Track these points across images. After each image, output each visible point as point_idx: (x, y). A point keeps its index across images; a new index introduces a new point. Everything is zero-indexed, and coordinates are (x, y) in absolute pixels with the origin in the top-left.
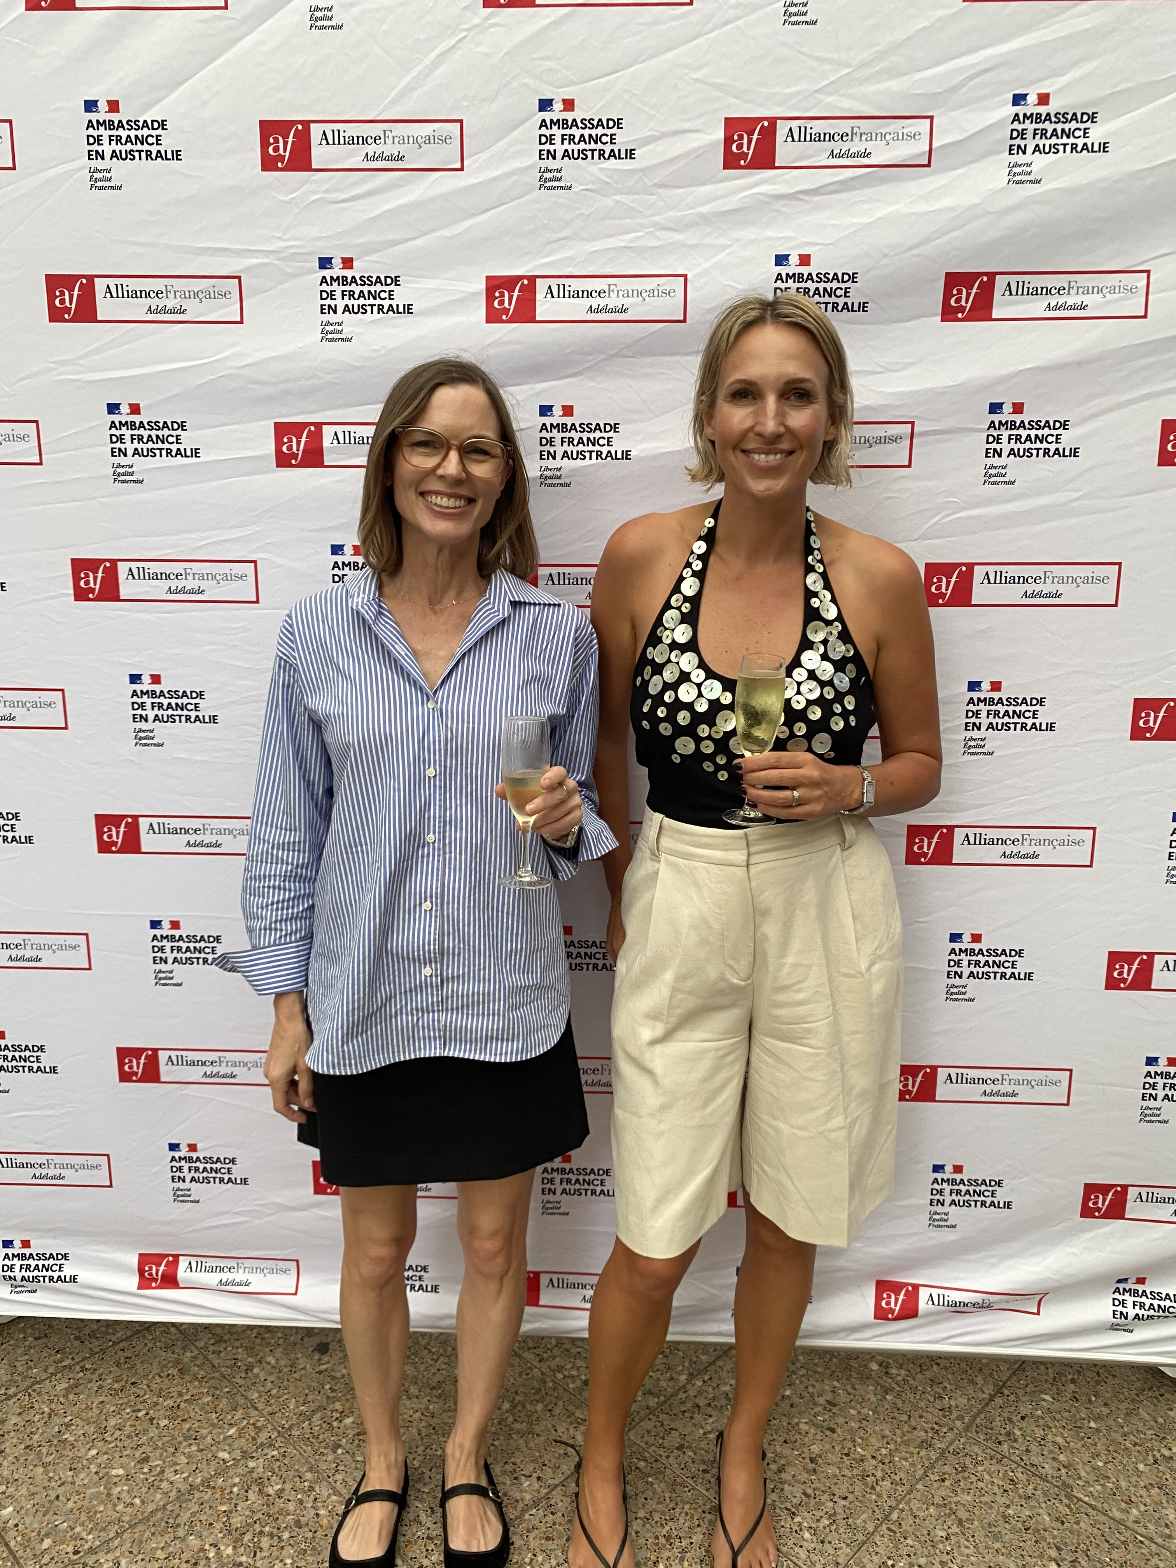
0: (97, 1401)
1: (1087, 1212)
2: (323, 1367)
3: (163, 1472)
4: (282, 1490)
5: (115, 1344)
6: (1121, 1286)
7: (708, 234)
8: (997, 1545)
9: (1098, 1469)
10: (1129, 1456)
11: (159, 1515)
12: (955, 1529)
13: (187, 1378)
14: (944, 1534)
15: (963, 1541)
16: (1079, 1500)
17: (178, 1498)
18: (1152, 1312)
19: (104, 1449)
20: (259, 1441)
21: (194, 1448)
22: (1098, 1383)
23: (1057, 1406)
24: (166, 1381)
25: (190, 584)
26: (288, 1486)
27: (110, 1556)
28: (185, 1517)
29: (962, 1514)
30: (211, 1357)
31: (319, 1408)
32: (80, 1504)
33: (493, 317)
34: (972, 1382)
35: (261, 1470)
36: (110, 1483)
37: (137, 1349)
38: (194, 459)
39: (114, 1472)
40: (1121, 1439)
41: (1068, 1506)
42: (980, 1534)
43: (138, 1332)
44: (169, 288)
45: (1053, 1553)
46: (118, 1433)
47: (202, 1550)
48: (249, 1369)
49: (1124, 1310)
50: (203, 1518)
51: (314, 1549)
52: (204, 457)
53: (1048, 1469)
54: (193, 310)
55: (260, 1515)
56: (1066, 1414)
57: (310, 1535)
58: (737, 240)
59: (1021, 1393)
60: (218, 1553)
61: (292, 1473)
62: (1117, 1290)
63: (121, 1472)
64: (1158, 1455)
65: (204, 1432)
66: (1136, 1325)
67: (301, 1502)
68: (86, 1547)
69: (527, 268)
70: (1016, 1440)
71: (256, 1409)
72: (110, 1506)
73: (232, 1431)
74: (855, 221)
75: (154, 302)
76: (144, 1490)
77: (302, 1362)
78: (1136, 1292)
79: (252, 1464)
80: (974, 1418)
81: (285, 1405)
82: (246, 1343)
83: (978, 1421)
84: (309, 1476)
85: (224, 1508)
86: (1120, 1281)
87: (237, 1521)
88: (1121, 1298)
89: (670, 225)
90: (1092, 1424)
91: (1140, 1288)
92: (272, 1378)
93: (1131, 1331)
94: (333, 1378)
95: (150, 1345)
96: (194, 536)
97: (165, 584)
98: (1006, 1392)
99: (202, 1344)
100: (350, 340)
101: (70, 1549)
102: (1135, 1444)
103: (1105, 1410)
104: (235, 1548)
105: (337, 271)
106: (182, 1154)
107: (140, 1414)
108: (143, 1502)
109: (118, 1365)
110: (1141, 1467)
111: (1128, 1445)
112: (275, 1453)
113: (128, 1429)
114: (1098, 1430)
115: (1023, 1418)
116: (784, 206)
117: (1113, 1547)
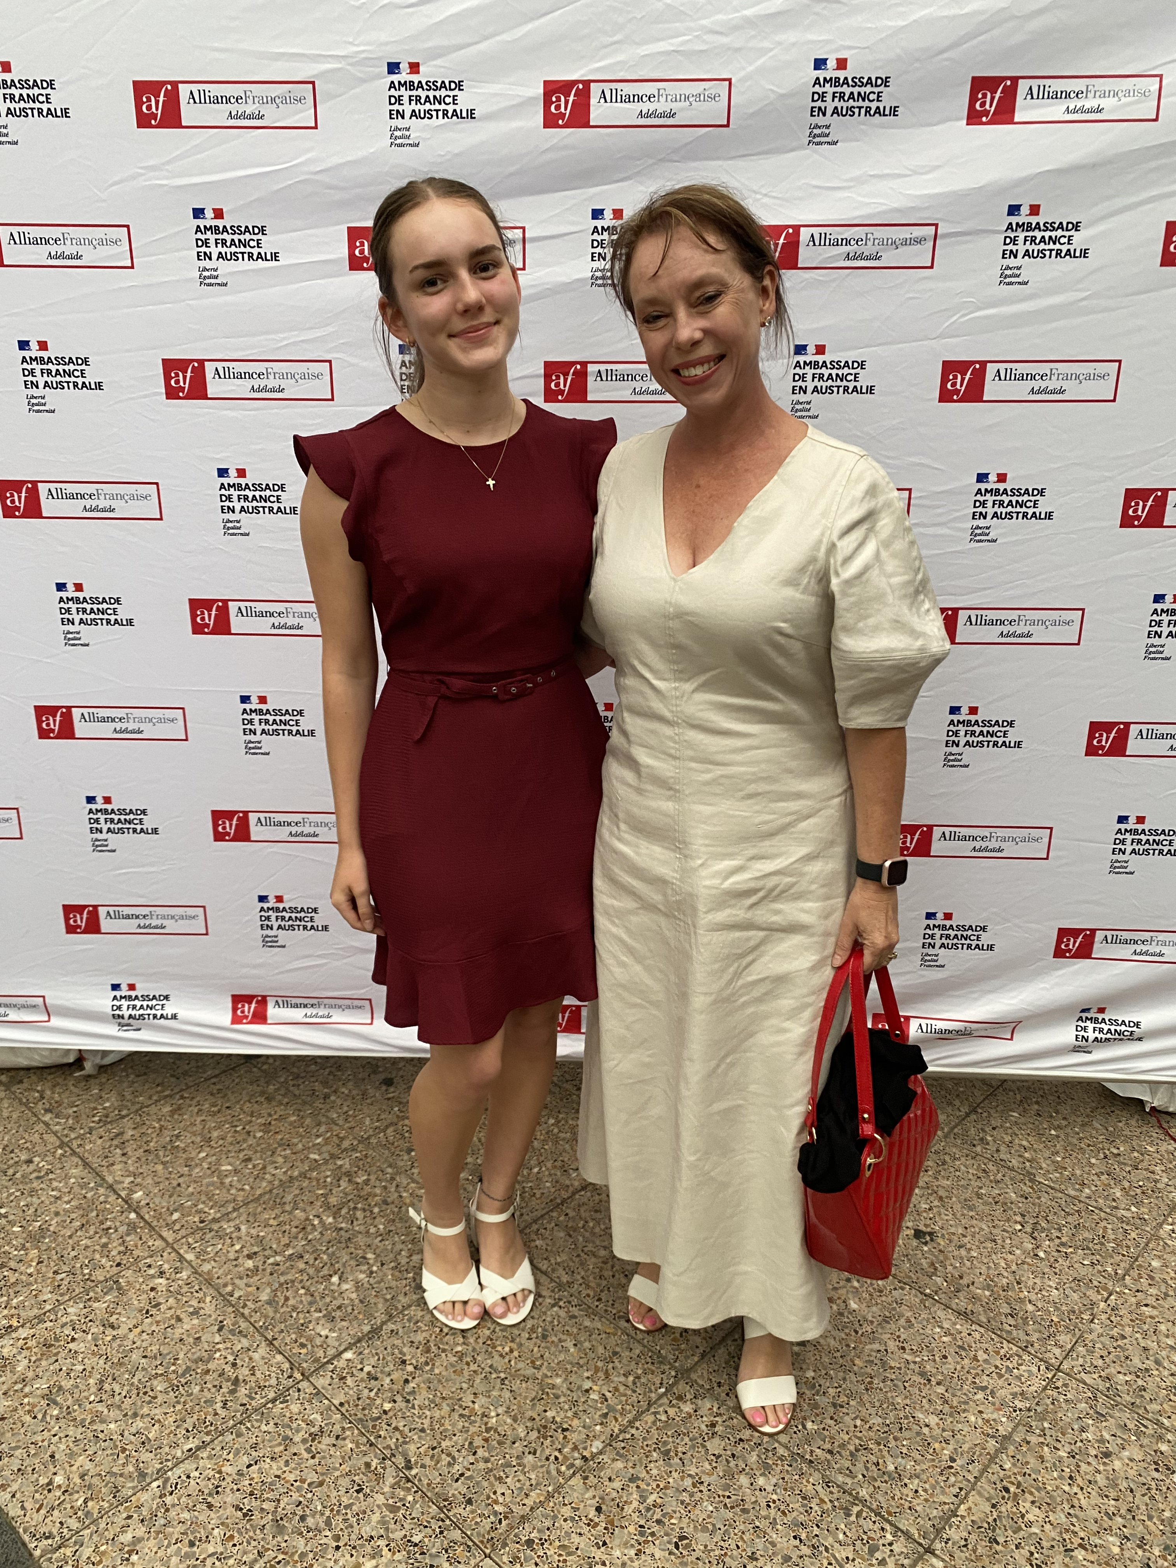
0: (199, 1119)
1: (1059, 953)
2: (391, 1095)
3: (264, 1168)
4: (368, 1180)
5: (206, 1080)
6: (1084, 1015)
7: (753, 37)
8: (971, 1213)
9: (1058, 1162)
10: (1083, 1154)
11: (267, 1196)
12: (936, 1203)
13: (274, 1103)
14: (927, 1207)
15: (943, 1211)
16: (1040, 1183)
17: (281, 1185)
18: (1109, 1036)
19: (213, 1152)
20: (343, 1147)
21: (288, 1152)
22: (1059, 1104)
23: (1023, 1120)
24: (256, 1106)
25: (271, 383)
26: (373, 1177)
27: (232, 1224)
28: (289, 1198)
29: (941, 1193)
30: (291, 1088)
31: (391, 1124)
32: (199, 1189)
33: (550, 121)
35: (347, 1166)
36: (222, 1176)
37: (227, 1083)
39: (223, 1168)
40: (1076, 1142)
41: (1031, 1187)
42: (957, 1207)
43: (224, 1072)
44: (248, 93)
45: (1019, 1218)
46: (221, 1142)
47: (307, 1219)
48: (326, 1097)
49: (1085, 1035)
50: (305, 1198)
51: (401, 1219)
52: (283, 260)
53: (1015, 1163)
54: (271, 115)
55: (352, 1196)
56: (1031, 1126)
57: (396, 1210)
58: (780, 43)
59: (992, 1111)
60: (321, 1221)
61: (374, 1169)
62: (1080, 1019)
63: (229, 1168)
64: (1107, 1152)
65: (295, 1141)
66: (1095, 1047)
67: (385, 1188)
68: (210, 1218)
69: (582, 72)
70: (988, 1144)
71: (337, 1125)
72: (224, 1191)
73: (319, 1140)
74: (890, 24)
75: (234, 108)
76: (251, 1180)
77: (371, 1092)
78: (1096, 1019)
79: (339, 1163)
80: (953, 1129)
81: (362, 1122)
82: (321, 1078)
83: (956, 1130)
84: (389, 1170)
85: (321, 1192)
86: (1083, 1011)
87: (333, 1200)
88: (1083, 1025)
89: (718, 28)
90: (1053, 1132)
91: (1100, 1017)
92: (348, 1103)
93: (1090, 1052)
94: (400, 1103)
95: (237, 1080)
96: (273, 336)
97: (248, 383)
98: (980, 1111)
99: (282, 1080)
100: (417, 145)
101: (197, 1219)
102: (1089, 1145)
103: (1064, 1123)
104: (334, 1218)
105: (404, 76)
106: (270, 905)
107: (238, 1129)
108: (252, 1188)
109: (212, 1094)
110: (1093, 1161)
111: (1083, 1145)
112: (358, 1155)
113: (229, 1139)
114: (1058, 1136)
115: (994, 1129)
116: (824, 8)
117: (1068, 1214)
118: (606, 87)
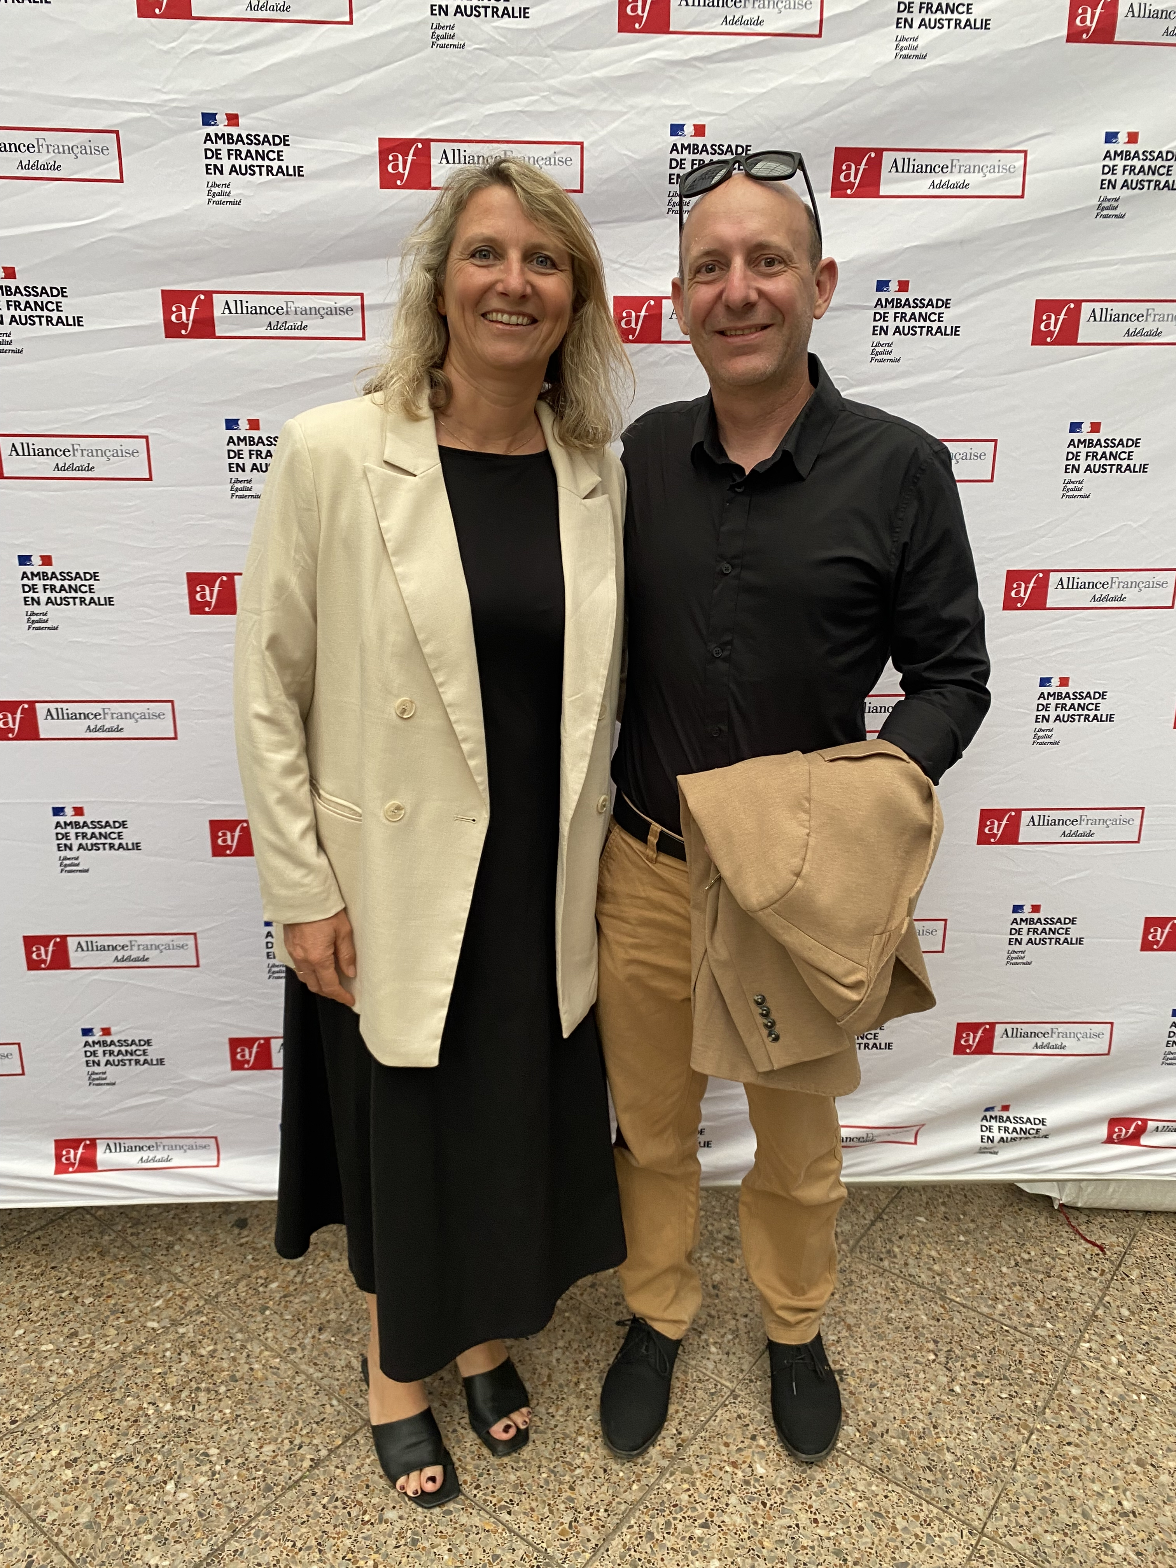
0: (18, 1286)
1: (959, 1050)
2: (243, 1240)
3: (93, 1343)
4: (215, 1351)
5: (29, 1233)
6: (988, 1114)
7: (604, 99)
8: (882, 1343)
9: (968, 1274)
10: (994, 1261)
11: (94, 1382)
12: (845, 1333)
13: (108, 1258)
14: (835, 1338)
15: (852, 1342)
16: (951, 1300)
17: (111, 1366)
18: (1015, 1135)
19: (31, 1328)
20: (187, 1309)
21: (122, 1320)
22: (965, 1204)
23: (930, 1226)
24: (87, 1263)
25: (78, 461)
26: (220, 1347)
27: (49, 1422)
28: (120, 1381)
29: (851, 1320)
30: (130, 1238)
31: (244, 1277)
32: (12, 1378)
33: (388, 181)
34: (855, 1211)
35: (191, 1334)
36: (42, 1358)
37: (54, 1236)
38: (77, 329)
39: (43, 1348)
40: (986, 1248)
41: (943, 1307)
42: (867, 1336)
43: (52, 1221)
44: (41, 142)
45: (931, 1346)
46: (43, 1313)
47: (141, 1408)
48: (169, 1247)
49: (991, 1135)
50: (139, 1381)
51: (251, 1398)
52: (88, 325)
53: (924, 1278)
54: (69, 166)
55: (195, 1374)
56: (938, 1232)
57: (246, 1387)
58: (632, 107)
59: (898, 1217)
60: (158, 1410)
61: (222, 1335)
62: (985, 1118)
63: (51, 1347)
64: (1018, 1259)
65: (131, 1305)
66: (1001, 1148)
67: (234, 1359)
68: (23, 1416)
69: (421, 130)
70: (895, 1257)
71: (181, 1281)
72: (43, 1378)
73: (159, 1303)
74: (749, 90)
75: (25, 157)
76: (76, 1361)
77: (222, 1237)
78: (1001, 1118)
79: (182, 1330)
80: (858, 1241)
81: (209, 1276)
82: (164, 1223)
83: (861, 1243)
84: (239, 1336)
85: (159, 1370)
86: (987, 1110)
87: (172, 1381)
88: (987, 1124)
89: (565, 89)
90: (962, 1238)
91: (1005, 1114)
92: (194, 1253)
93: (996, 1153)
94: (254, 1249)
95: (66, 1232)
96: (79, 410)
97: (52, 461)
98: (885, 1217)
99: (120, 1228)
100: (239, 203)
101: (7, 1420)
102: (999, 1252)
103: (972, 1226)
104: (173, 1404)
105: (222, 128)
107: (64, 1295)
108: (76, 1372)
109: (36, 1252)
110: (1004, 1270)
111: (993, 1252)
112: (204, 1319)
113: (53, 1309)
114: (967, 1243)
115: (901, 1238)
116: (678, 72)
117: (982, 1336)
118: (448, 147)
